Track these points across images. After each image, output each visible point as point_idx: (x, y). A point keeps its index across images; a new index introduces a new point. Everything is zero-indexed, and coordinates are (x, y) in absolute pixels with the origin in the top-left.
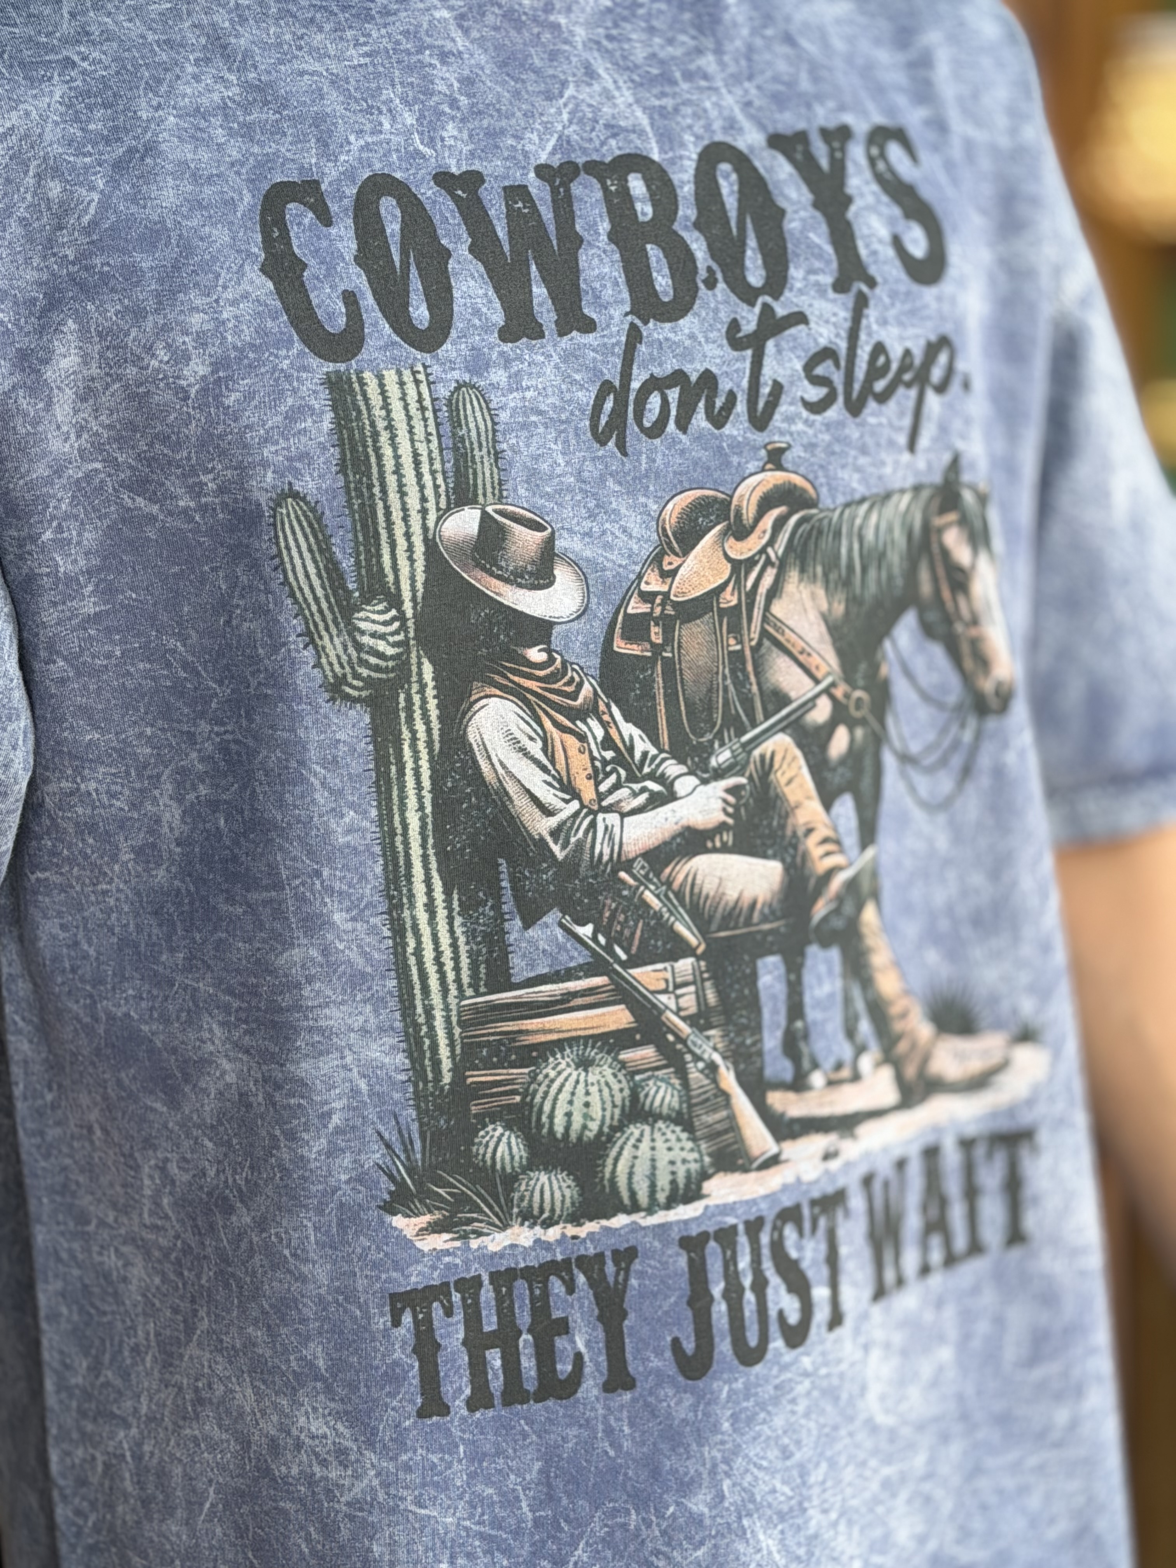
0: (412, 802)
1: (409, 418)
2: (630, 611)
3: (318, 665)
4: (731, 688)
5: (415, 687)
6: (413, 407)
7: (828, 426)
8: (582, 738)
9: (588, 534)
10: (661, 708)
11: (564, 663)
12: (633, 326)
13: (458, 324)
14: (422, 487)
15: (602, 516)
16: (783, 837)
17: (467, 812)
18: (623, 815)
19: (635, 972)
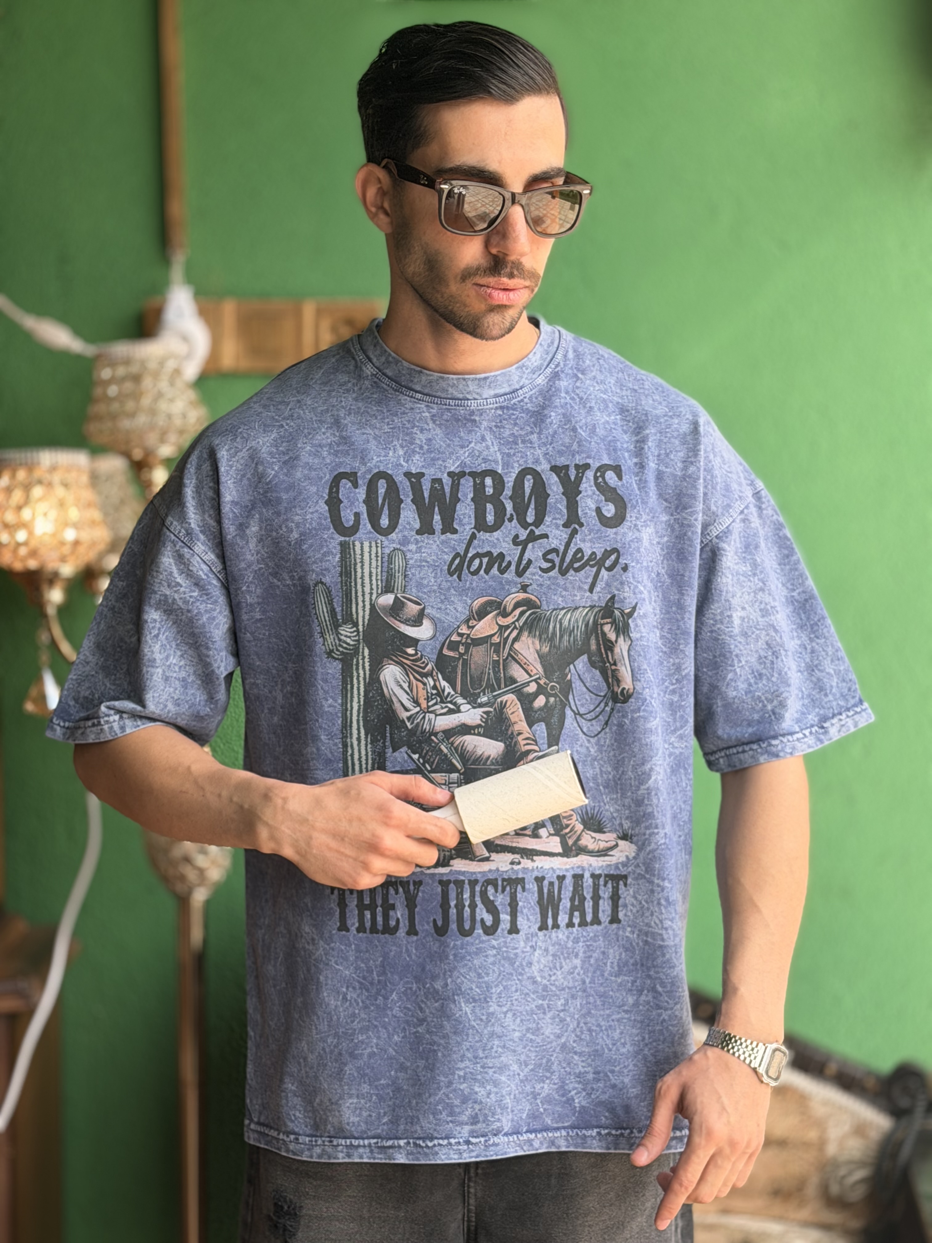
0: (356, 699)
1: (371, 559)
2: (452, 639)
3: (324, 645)
4: (492, 674)
5: (360, 657)
6: (373, 556)
7: (549, 578)
8: (425, 684)
9: (440, 609)
10: (459, 677)
11: (422, 656)
12: (473, 533)
13: (400, 527)
14: (371, 585)
15: (446, 603)
16: (507, 734)
17: (377, 706)
18: (436, 715)
19: (433, 775)
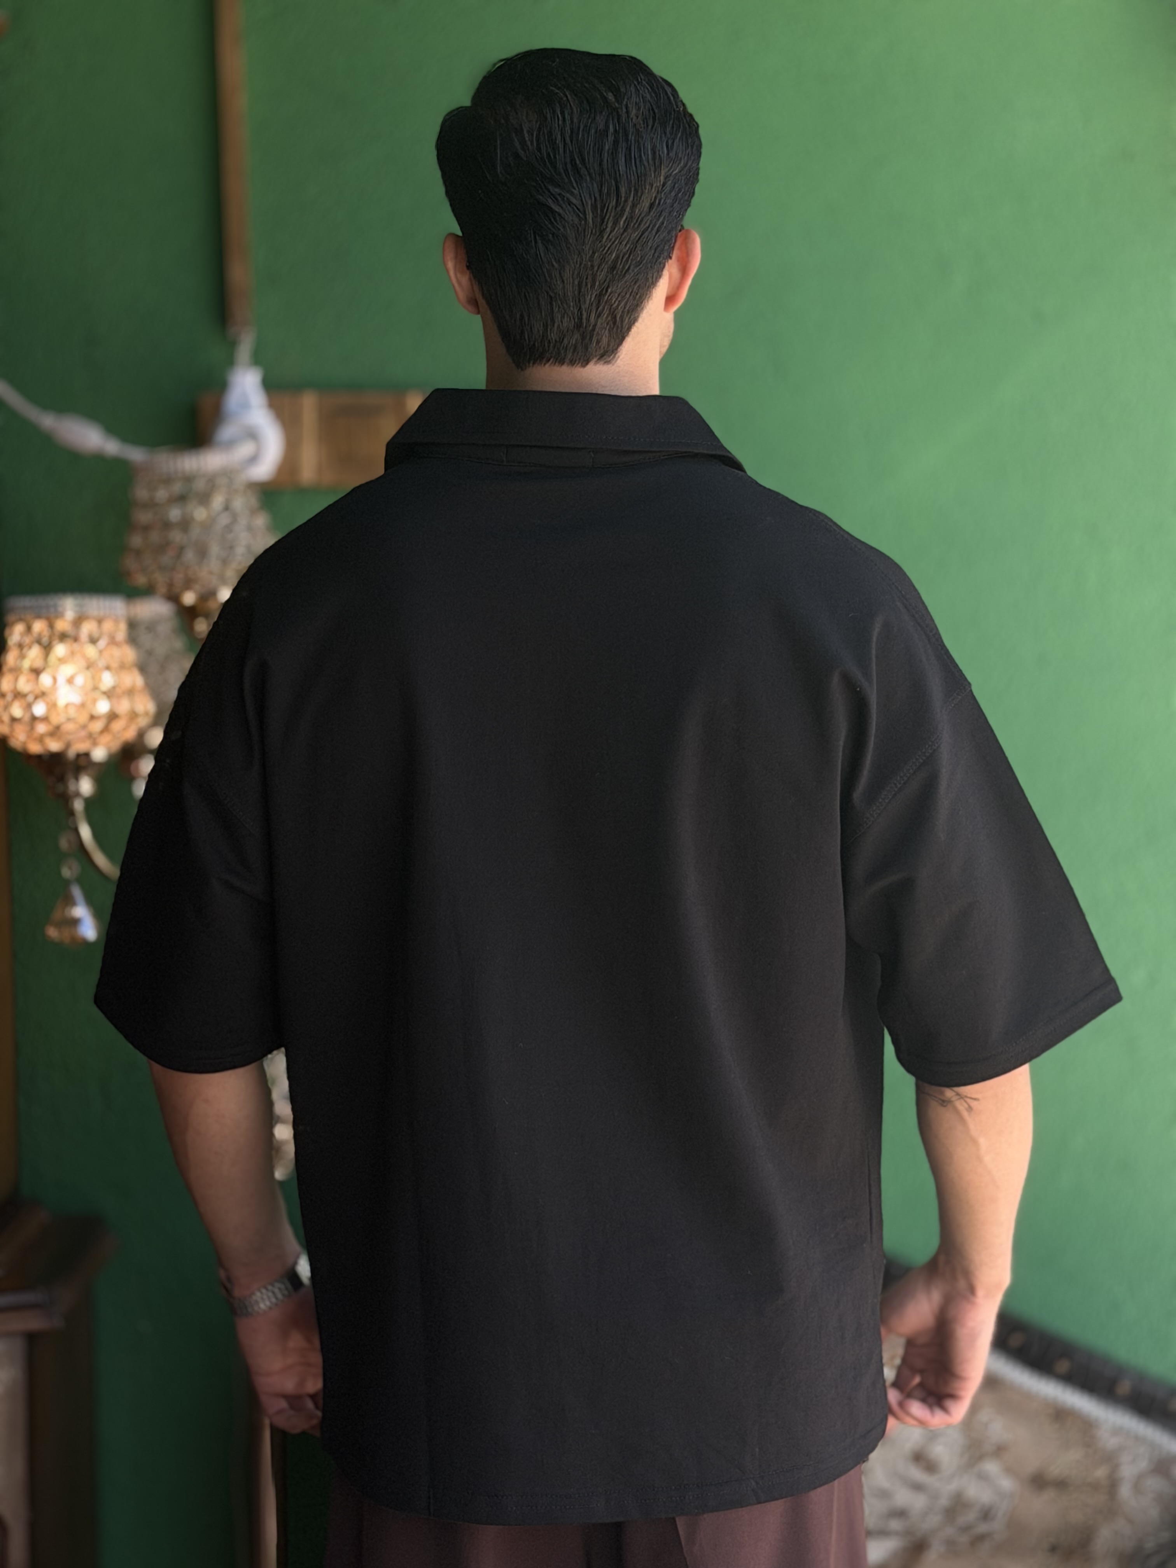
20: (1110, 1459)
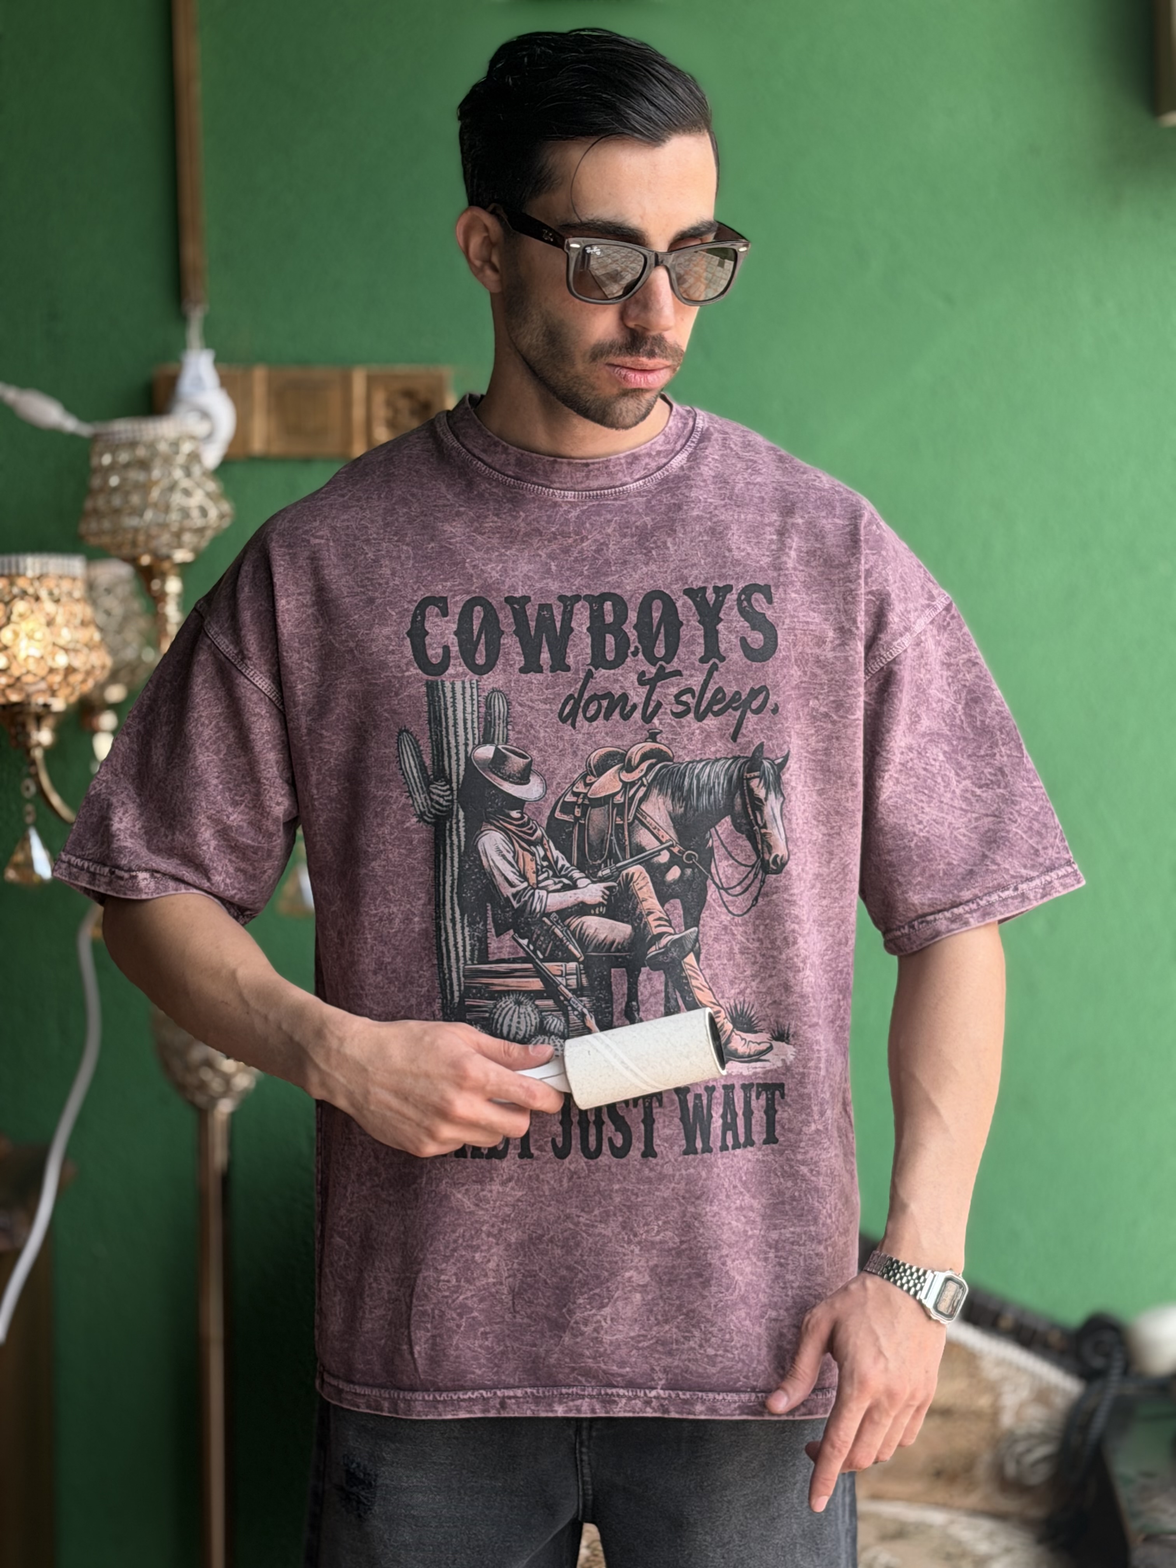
20: (993, 1389)
